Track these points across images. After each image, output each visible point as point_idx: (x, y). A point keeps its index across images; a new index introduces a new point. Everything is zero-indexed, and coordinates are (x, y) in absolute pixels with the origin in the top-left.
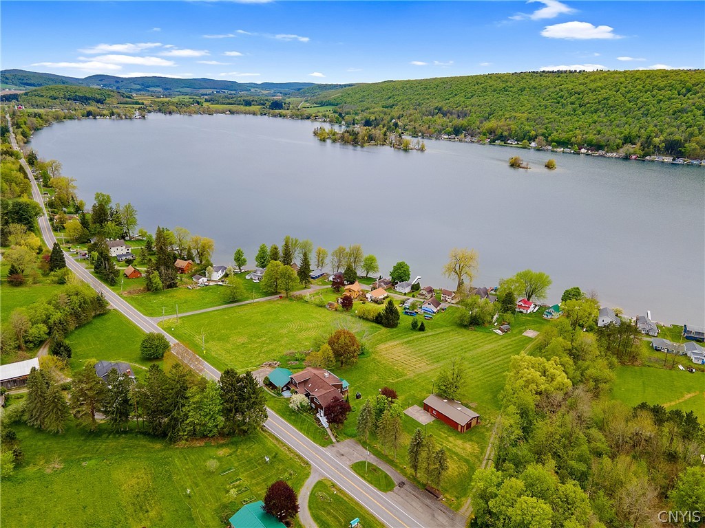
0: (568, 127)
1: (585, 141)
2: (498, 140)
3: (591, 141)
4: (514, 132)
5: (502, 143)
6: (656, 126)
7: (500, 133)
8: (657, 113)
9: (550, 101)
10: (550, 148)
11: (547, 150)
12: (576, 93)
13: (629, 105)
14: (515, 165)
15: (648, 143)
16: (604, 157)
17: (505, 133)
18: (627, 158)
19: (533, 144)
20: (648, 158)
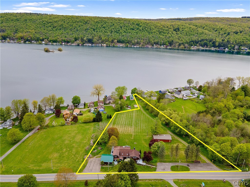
0: (53, 35)
1: (62, 40)
2: (27, 41)
3: (65, 40)
4: (33, 38)
5: (30, 43)
6: (82, 34)
7: (26, 39)
8: (80, 30)
9: (41, 25)
10: (51, 43)
11: (50, 44)
12: (50, 23)
13: (71, 27)
14: (47, 51)
15: (82, 40)
16: (71, 45)
17: (29, 38)
18: (78, 45)
19: (43, 42)
20: (84, 45)
